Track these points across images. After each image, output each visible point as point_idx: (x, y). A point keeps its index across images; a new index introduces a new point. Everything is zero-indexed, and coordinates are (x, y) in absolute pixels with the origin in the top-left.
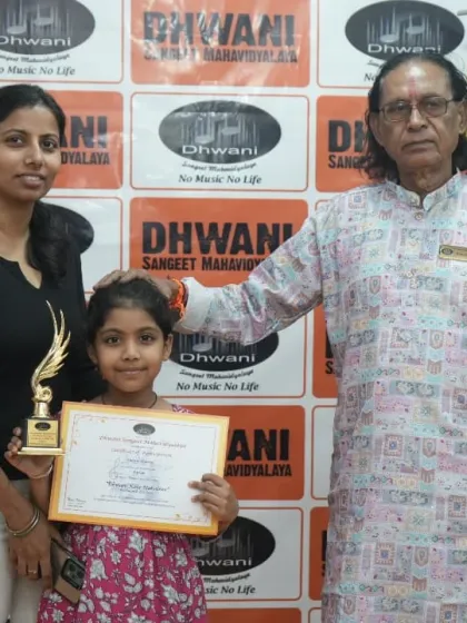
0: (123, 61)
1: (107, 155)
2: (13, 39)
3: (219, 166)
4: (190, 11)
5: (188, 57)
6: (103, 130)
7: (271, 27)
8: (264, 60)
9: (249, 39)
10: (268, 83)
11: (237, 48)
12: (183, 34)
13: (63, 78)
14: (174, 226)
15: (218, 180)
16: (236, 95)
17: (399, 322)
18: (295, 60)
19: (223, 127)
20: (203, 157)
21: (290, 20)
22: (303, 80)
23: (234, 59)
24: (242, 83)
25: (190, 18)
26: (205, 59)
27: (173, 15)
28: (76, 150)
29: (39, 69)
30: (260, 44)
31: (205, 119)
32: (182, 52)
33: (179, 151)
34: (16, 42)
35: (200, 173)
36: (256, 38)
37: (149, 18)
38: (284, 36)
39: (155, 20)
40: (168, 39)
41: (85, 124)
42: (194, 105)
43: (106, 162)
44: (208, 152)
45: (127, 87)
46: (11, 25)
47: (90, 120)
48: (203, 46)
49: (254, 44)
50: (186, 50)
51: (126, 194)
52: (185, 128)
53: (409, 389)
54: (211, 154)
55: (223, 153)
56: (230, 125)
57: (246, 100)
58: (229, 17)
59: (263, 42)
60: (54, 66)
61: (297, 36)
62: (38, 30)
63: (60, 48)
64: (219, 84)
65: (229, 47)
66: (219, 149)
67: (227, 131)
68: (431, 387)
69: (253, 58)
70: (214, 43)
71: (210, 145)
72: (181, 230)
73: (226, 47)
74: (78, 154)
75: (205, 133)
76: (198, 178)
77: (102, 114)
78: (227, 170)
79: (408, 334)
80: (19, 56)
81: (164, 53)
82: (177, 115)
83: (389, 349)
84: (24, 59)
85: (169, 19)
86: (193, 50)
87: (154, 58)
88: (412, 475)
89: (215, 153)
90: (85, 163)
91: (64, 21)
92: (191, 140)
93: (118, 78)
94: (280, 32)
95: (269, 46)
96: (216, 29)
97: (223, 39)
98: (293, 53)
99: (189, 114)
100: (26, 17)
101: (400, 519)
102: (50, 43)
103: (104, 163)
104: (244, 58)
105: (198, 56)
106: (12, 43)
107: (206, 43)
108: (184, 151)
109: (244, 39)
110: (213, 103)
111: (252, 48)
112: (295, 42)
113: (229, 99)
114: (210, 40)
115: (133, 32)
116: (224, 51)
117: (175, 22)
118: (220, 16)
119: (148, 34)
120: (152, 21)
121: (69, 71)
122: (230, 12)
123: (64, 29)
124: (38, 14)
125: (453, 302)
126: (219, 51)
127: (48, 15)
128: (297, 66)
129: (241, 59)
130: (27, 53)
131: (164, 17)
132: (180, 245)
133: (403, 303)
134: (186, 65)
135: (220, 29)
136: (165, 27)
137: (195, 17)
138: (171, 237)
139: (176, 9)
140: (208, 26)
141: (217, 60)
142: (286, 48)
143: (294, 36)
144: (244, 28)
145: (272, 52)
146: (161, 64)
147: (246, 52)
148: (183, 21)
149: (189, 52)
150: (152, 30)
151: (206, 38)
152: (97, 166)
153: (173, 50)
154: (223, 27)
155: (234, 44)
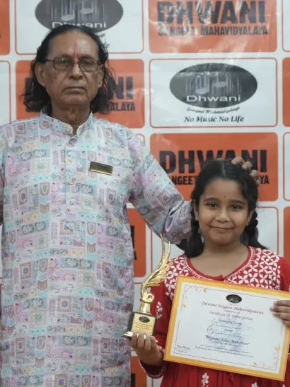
0: (143, 38)
1: (133, 104)
3: (213, 110)
5: (189, 33)
6: (130, 87)
7: (249, 10)
8: (244, 33)
9: (233, 19)
10: (247, 50)
11: (224, 25)
12: (186, 18)
14: (182, 153)
15: (213, 120)
16: (224, 59)
17: (64, 216)
18: (266, 33)
19: (215, 81)
20: (201, 104)
21: (262, 4)
22: (272, 47)
23: (222, 33)
24: (228, 50)
25: (190, 5)
26: (202, 34)
27: (178, 3)
30: (241, 22)
31: (202, 76)
32: (185, 29)
33: (184, 100)
35: (200, 115)
36: (238, 18)
37: (161, 6)
38: (258, 16)
39: (166, 7)
40: (175, 21)
41: (117, 83)
42: (194, 67)
43: (133, 109)
44: (205, 100)
45: (146, 56)
47: (121, 79)
48: (200, 24)
49: (237, 23)
50: (188, 28)
51: (146, 132)
52: (188, 84)
53: (75, 264)
54: (208, 101)
55: (216, 100)
56: (220, 80)
57: (232, 63)
59: (242, 21)
61: (267, 15)
64: (212, 52)
65: (219, 24)
66: (213, 98)
67: (218, 85)
68: (89, 262)
69: (235, 31)
70: (208, 22)
71: (206, 95)
72: (186, 156)
73: (217, 25)
74: (113, 104)
75: (203, 86)
76: (198, 119)
77: (129, 75)
78: (219, 112)
79: (72, 225)
81: (172, 30)
82: (182, 74)
83: (58, 236)
85: (175, 7)
86: (193, 28)
87: (165, 35)
88: (78, 325)
89: (210, 100)
90: (118, 110)
91: (101, 12)
92: (193, 92)
93: (140, 49)
94: (255, 13)
95: (247, 23)
96: (209, 12)
97: (214, 20)
99: (191, 74)
101: (71, 357)
103: (131, 110)
104: (229, 33)
105: (196, 32)
107: (202, 22)
108: (188, 100)
109: (229, 19)
110: (208, 65)
111: (234, 25)
112: (266, 20)
113: (219, 62)
114: (205, 20)
115: (150, 17)
116: (215, 28)
117: (180, 8)
118: (212, 3)
119: (161, 18)
120: (163, 9)
123: (101, 16)
124: (83, 6)
125: (100, 202)
126: (211, 28)
128: (268, 36)
129: (227, 34)
131: (172, 5)
132: (187, 167)
133: (68, 202)
134: (188, 39)
136: (172, 12)
137: (194, 4)
138: (180, 161)
140: (203, 11)
141: (210, 34)
142: (260, 24)
143: (265, 15)
144: (229, 11)
145: (249, 28)
146: (170, 38)
147: (231, 28)
148: (185, 7)
149: (190, 29)
150: (163, 14)
151: (202, 19)
152: (127, 111)
153: (179, 28)
154: (214, 10)
155: (222, 22)
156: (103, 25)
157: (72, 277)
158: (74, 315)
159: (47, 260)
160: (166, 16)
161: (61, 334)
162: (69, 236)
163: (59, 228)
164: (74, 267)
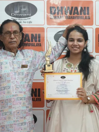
0: (44, 20)
1: (40, 44)
2: (16, 14)
4: (62, 6)
7: (83, 10)
8: (81, 19)
11: (74, 16)
12: (60, 12)
13: (29, 24)
18: (90, 19)
21: (88, 8)
23: (73, 18)
26: (66, 18)
27: (58, 7)
28: (32, 43)
29: (23, 22)
30: (80, 14)
32: (60, 17)
34: (17, 15)
36: (79, 13)
37: (51, 8)
38: (86, 12)
39: (53, 9)
40: (56, 13)
41: (35, 36)
45: (46, 26)
46: (16, 11)
47: (36, 35)
48: (65, 15)
49: (79, 15)
50: (61, 16)
58: (72, 8)
59: (81, 14)
60: (27, 21)
61: (90, 12)
62: (22, 12)
63: (28, 16)
65: (72, 15)
69: (78, 18)
70: (68, 14)
73: (71, 15)
74: (33, 44)
80: (18, 18)
81: (55, 17)
84: (19, 19)
85: (56, 8)
86: (63, 16)
90: (35, 46)
91: (29, 9)
93: (43, 24)
94: (85, 11)
95: (83, 15)
96: (69, 11)
97: (71, 14)
98: (89, 17)
99: (62, 33)
100: (19, 8)
102: (26, 15)
104: (76, 18)
105: (64, 18)
106: (16, 15)
107: (66, 14)
109: (76, 13)
112: (89, 14)
115: (47, 12)
116: (71, 16)
117: (58, 9)
118: (70, 7)
119: (51, 12)
121: (30, 22)
122: (72, 6)
123: (29, 11)
124: (23, 8)
126: (69, 16)
127: (25, 8)
128: (90, 20)
129: (75, 19)
130: (19, 18)
131: (55, 8)
135: (70, 11)
136: (55, 10)
139: (58, 6)
140: (67, 10)
141: (69, 19)
142: (87, 15)
143: (89, 12)
144: (76, 10)
145: (83, 17)
146: (54, 20)
147: (77, 16)
148: (60, 9)
149: (62, 17)
150: (52, 11)
151: (66, 13)
152: (38, 47)
153: (58, 16)
154: (70, 10)
155: (73, 14)
156: (30, 15)
157: (20, 103)
158: (21, 116)
159: (11, 99)
160: (53, 12)
161: (18, 123)
162: (18, 90)
163: (14, 87)
164: (20, 100)
